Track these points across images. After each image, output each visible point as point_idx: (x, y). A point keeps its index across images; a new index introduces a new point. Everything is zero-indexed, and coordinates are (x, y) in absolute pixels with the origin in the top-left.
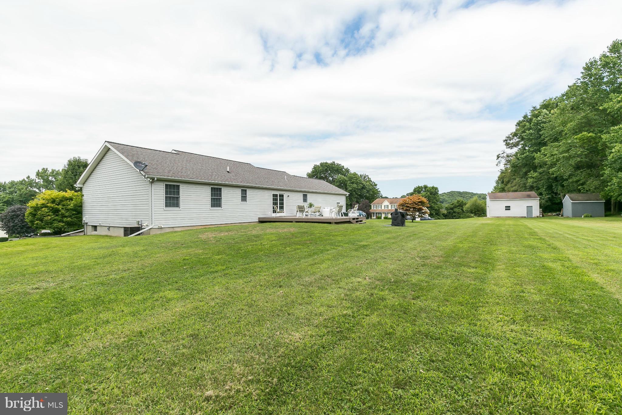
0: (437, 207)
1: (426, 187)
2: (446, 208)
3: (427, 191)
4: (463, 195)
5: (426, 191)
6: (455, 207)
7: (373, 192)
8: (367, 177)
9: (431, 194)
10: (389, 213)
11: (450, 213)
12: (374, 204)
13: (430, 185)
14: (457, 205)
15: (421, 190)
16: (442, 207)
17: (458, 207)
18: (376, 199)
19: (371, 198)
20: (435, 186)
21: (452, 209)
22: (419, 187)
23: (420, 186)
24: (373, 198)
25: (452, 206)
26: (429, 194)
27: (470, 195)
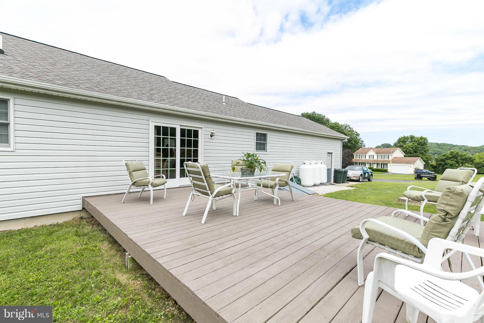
0: (426, 158)
1: (412, 137)
2: (436, 159)
3: (415, 141)
4: (441, 147)
5: (412, 142)
6: (448, 158)
7: (355, 141)
8: (348, 127)
9: (418, 145)
10: (375, 163)
11: (440, 164)
12: (357, 153)
13: (417, 135)
14: (450, 156)
15: (406, 140)
16: (431, 158)
17: (452, 159)
18: (358, 149)
19: (352, 147)
20: (424, 136)
21: (443, 160)
22: (404, 138)
23: (406, 136)
24: (355, 148)
25: (444, 158)
26: (416, 144)
27: (449, 147)
